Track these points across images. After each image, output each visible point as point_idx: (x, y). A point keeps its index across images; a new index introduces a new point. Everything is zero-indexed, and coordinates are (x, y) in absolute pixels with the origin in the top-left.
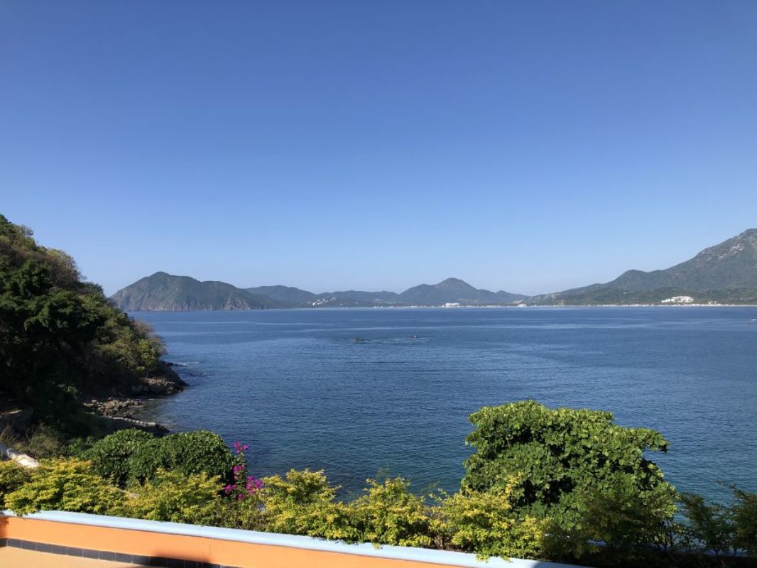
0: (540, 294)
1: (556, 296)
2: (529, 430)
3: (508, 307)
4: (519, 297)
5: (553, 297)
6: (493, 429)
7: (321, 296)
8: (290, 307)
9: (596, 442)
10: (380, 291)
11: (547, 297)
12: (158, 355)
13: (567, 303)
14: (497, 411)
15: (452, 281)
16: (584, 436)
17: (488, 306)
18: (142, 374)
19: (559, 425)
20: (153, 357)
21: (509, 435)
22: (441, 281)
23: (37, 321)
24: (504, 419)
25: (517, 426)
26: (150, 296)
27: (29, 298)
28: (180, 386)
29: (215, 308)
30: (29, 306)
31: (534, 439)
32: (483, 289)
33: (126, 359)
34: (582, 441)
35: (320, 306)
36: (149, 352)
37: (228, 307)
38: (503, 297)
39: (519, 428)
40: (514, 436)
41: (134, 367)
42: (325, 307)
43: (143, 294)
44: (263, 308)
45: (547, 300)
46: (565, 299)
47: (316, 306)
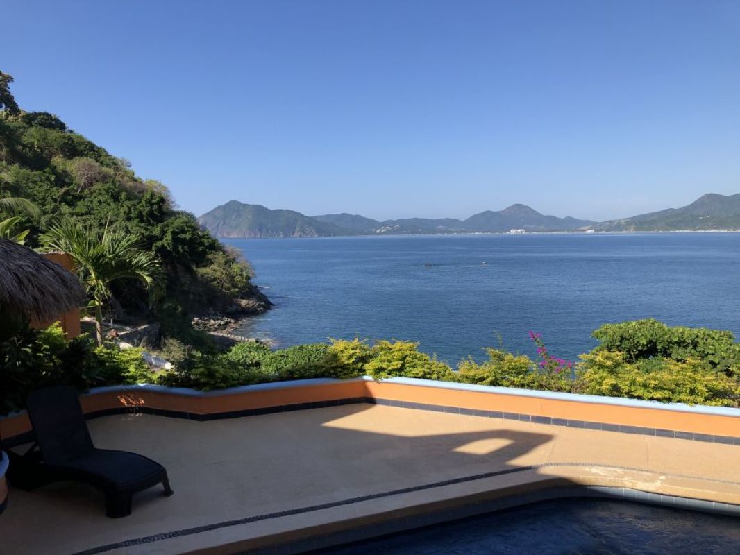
0: (610, 219)
1: (626, 222)
2: (655, 344)
3: (576, 233)
4: (587, 223)
5: (623, 222)
6: (619, 344)
7: (385, 224)
8: (355, 235)
9: (724, 358)
10: (444, 218)
11: (616, 222)
12: (248, 278)
13: (636, 229)
14: (620, 328)
15: (519, 207)
16: (710, 352)
17: (554, 233)
18: (235, 296)
19: (684, 342)
20: (244, 280)
21: (635, 350)
22: (506, 207)
23: (163, 246)
24: (630, 335)
25: (644, 342)
26: (224, 224)
27: (153, 225)
28: (268, 306)
29: (285, 236)
30: (154, 232)
31: (659, 354)
32: (550, 215)
33: (221, 281)
34: (709, 356)
35: (384, 233)
36: (241, 275)
37: (297, 234)
38: (570, 222)
39: (645, 343)
40: (639, 350)
41: (228, 289)
42: (388, 234)
43: (218, 222)
44: (330, 236)
45: (617, 226)
46: (636, 225)
47: (380, 233)
